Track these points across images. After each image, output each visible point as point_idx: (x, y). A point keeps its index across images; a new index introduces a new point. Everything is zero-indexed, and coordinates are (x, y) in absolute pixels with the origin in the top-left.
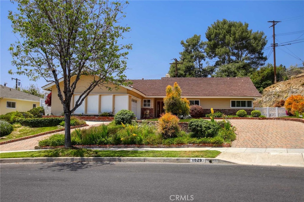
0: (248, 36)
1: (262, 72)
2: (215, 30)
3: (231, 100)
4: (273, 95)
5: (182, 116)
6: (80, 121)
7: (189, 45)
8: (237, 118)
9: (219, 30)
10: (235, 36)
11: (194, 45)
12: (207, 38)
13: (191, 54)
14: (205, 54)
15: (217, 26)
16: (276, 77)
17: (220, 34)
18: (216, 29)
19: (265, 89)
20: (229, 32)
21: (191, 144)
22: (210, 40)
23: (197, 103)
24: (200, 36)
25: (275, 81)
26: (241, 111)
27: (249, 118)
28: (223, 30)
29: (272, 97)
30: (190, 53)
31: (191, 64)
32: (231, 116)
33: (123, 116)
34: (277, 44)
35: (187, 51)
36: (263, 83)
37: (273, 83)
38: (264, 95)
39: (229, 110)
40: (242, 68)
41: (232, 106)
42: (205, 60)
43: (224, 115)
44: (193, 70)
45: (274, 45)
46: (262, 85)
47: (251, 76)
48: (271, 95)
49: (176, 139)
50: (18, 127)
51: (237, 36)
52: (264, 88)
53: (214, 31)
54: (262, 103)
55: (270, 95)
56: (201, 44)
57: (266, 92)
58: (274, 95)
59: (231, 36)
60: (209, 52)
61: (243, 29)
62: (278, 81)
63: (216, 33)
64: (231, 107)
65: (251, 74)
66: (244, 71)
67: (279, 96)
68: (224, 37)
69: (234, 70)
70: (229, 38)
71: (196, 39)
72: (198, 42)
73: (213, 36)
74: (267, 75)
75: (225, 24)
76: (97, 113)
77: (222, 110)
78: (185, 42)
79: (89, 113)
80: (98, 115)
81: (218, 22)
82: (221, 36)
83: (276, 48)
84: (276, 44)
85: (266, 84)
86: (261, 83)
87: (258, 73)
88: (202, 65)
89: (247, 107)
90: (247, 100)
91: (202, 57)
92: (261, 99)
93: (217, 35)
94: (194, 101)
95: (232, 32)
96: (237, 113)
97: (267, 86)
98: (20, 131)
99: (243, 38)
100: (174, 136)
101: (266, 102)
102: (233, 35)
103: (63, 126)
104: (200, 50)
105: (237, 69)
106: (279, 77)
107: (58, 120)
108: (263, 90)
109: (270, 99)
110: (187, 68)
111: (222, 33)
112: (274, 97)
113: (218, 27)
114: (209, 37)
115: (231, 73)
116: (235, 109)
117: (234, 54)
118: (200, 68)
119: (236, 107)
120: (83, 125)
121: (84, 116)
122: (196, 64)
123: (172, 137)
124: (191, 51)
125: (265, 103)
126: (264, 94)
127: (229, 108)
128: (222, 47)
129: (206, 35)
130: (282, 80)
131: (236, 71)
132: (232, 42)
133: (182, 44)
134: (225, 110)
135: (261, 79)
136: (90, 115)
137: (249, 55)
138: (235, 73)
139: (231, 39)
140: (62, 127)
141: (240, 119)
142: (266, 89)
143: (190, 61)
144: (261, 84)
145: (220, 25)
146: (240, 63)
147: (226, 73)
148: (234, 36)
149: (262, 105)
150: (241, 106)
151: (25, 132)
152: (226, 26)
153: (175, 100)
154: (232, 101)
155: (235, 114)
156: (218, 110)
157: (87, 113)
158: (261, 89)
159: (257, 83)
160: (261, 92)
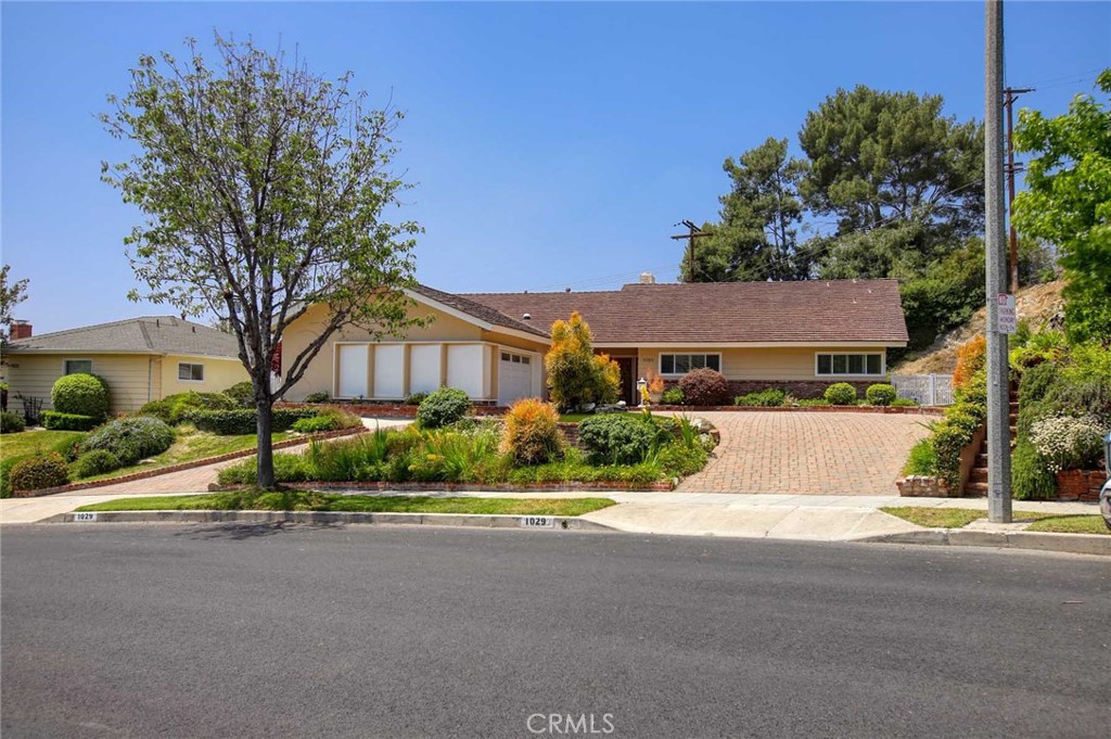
0: (932, 139)
1: (971, 258)
2: (828, 123)
3: (817, 354)
5: (594, 405)
6: (346, 418)
7: (750, 173)
8: (824, 409)
9: (840, 122)
10: (891, 142)
11: (765, 174)
12: (803, 148)
13: (755, 203)
14: (799, 200)
15: (836, 111)
16: (1016, 274)
17: (843, 134)
18: (833, 120)
19: (978, 313)
20: (871, 127)
21: (577, 483)
22: (814, 156)
23: (713, 362)
24: (785, 141)
25: (1014, 287)
26: (838, 385)
27: (859, 410)
28: (853, 121)
30: (751, 198)
31: (753, 234)
32: (812, 403)
33: (436, 407)
34: (1021, 164)
35: (742, 190)
36: (973, 294)
38: (973, 333)
39: (812, 383)
40: (911, 243)
41: (819, 372)
42: (799, 221)
43: (789, 400)
44: (760, 253)
45: (1012, 169)
46: (969, 300)
47: (940, 268)
49: (543, 468)
50: (188, 434)
51: (896, 139)
52: (975, 309)
53: (824, 127)
56: (790, 168)
59: (877, 142)
60: (812, 194)
61: (916, 118)
62: (1021, 285)
63: (832, 131)
64: (816, 374)
65: (940, 262)
66: (916, 254)
68: (858, 141)
69: (881, 250)
70: (872, 148)
71: (772, 152)
72: (777, 163)
73: (821, 142)
75: (862, 100)
76: (399, 395)
77: (790, 382)
78: (738, 165)
79: (380, 395)
80: (402, 402)
81: (841, 96)
82: (845, 142)
84: (1018, 164)
86: (967, 291)
87: (960, 261)
88: (792, 234)
89: (866, 375)
90: (866, 353)
91: (794, 212)
93: (834, 138)
94: (703, 356)
95: (879, 129)
96: (827, 394)
98: (190, 445)
99: (914, 147)
100: (540, 460)
102: (884, 138)
103: (300, 431)
104: (784, 186)
105: (892, 247)
106: (1027, 273)
107: (288, 415)
108: (970, 316)
110: (741, 247)
111: (852, 131)
113: (840, 111)
114: (809, 145)
115: (875, 260)
116: (829, 380)
117: (888, 199)
118: (785, 247)
119: (833, 375)
120: (353, 430)
121: (364, 405)
122: (771, 236)
123: (533, 463)
124: (756, 192)
126: (973, 328)
127: (810, 378)
128: (850, 178)
129: (802, 140)
130: (1037, 283)
131: (889, 254)
132: (880, 161)
133: (727, 170)
134: (796, 382)
135: (967, 279)
136: (381, 402)
137: (942, 201)
138: (886, 262)
139: (879, 149)
140: (298, 434)
141: (835, 410)
142: (981, 312)
143: (750, 226)
144: (967, 296)
145: (849, 104)
146: (905, 229)
147: (858, 263)
148: (886, 142)
150: (847, 369)
151: (202, 446)
152: (864, 110)
153: (571, 362)
154: (819, 356)
155: (820, 395)
156: (777, 382)
157: (376, 394)
158: (966, 311)
159: (952, 293)
160: (965, 322)
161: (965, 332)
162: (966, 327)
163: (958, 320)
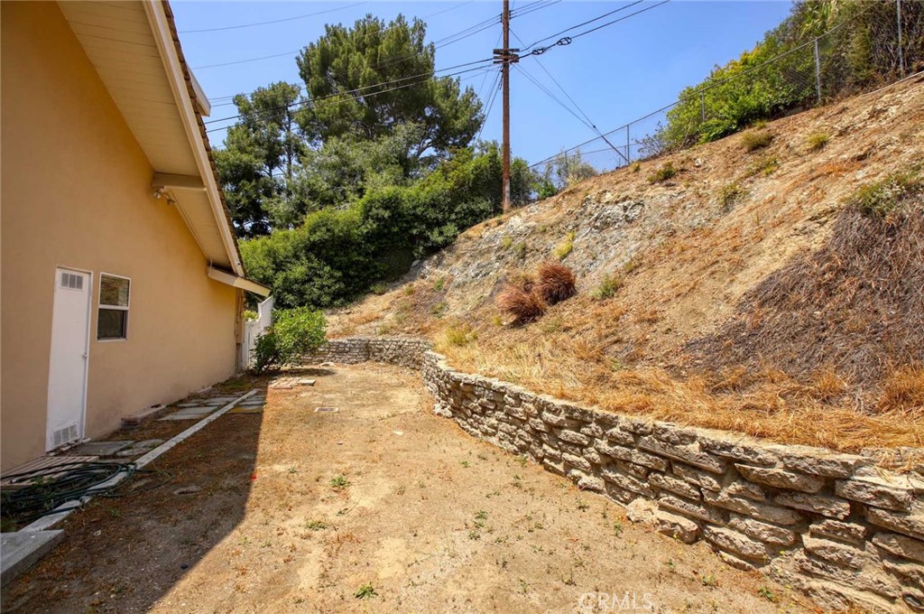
4: (498, 250)
7: (255, 107)
10: (377, 51)
16: (507, 188)
19: (465, 233)
25: (506, 204)
29: (494, 258)
36: (458, 209)
37: (498, 210)
38: (458, 258)
45: (506, 57)
46: (453, 217)
48: (489, 251)
51: (382, 49)
52: (462, 228)
54: (446, 290)
55: (482, 253)
57: (470, 243)
58: (502, 253)
62: (514, 203)
67: (524, 253)
74: (477, 177)
78: (248, 100)
83: (513, 68)
85: (472, 213)
86: (452, 205)
92: (445, 273)
97: (475, 222)
101: (465, 283)
102: (371, 49)
108: (455, 237)
109: (483, 272)
112: (500, 258)
125: (458, 292)
126: (459, 252)
132: (366, 71)
135: (452, 190)
139: (366, 61)
142: (469, 232)
144: (451, 211)
149: (447, 299)
158: (450, 229)
159: (434, 204)
160: (448, 244)
161: (448, 257)
162: (450, 251)
163: (440, 239)
